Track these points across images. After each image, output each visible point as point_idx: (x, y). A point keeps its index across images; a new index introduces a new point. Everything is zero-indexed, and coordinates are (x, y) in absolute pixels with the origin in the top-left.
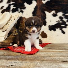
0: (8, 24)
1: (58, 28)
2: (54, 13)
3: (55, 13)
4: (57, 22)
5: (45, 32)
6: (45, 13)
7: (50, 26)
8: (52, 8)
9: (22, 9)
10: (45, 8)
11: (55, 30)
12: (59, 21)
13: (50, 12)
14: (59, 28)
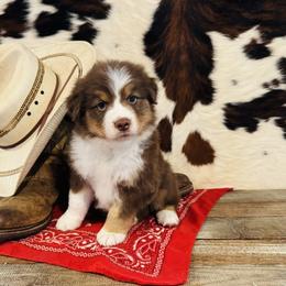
0: (29, 114)
1: (266, 118)
2: (254, 41)
3: (259, 42)
4: (266, 85)
5: (205, 136)
6: (208, 41)
7: (229, 105)
8: (246, 15)
9: (90, 19)
10: (210, 14)
11: (252, 128)
12: (276, 82)
13: (233, 36)
14: (272, 119)
